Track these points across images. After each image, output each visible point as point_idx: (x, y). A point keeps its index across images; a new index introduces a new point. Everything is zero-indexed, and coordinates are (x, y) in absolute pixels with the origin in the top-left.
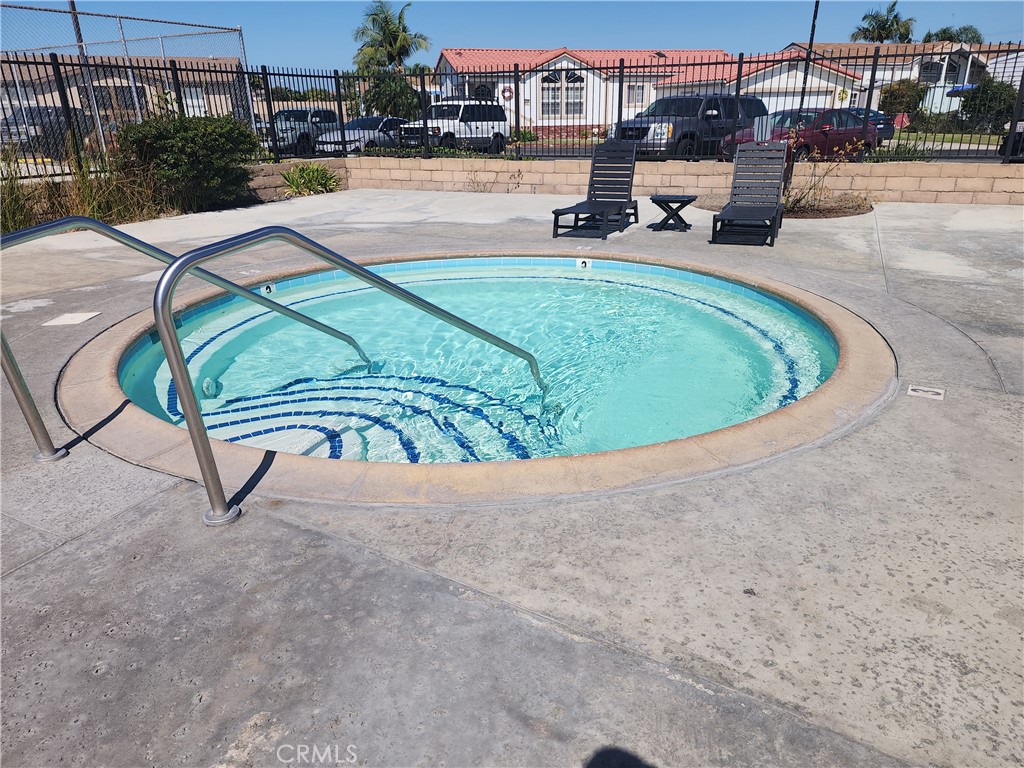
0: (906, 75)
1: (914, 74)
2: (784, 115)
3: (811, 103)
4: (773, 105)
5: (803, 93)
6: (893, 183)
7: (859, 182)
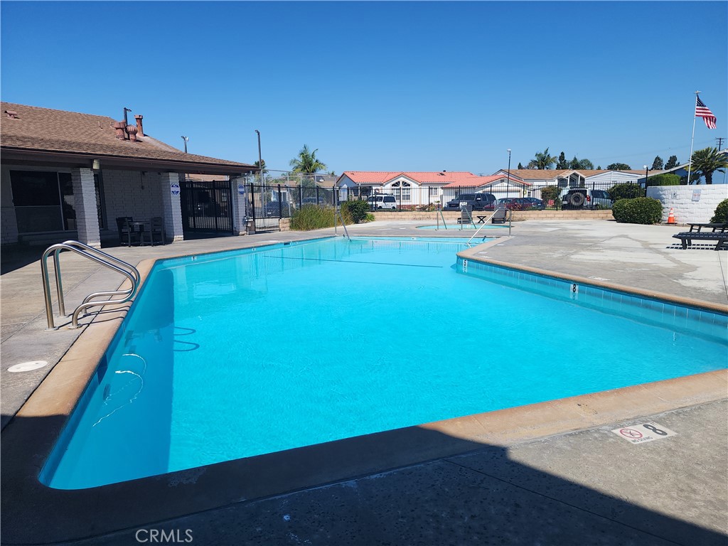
0: (550, 183)
1: (556, 183)
2: (502, 200)
3: (512, 195)
4: (498, 196)
5: (507, 191)
6: (531, 216)
7: (523, 216)
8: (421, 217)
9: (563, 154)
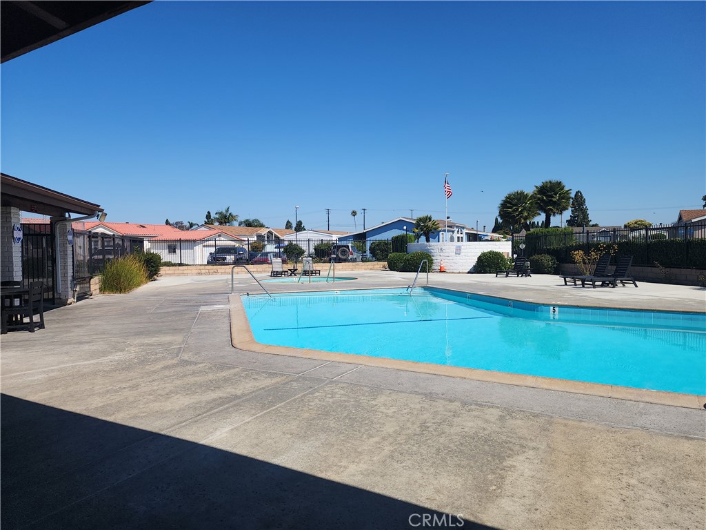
0: (251, 239)
1: (255, 239)
8: (207, 271)
9: (209, 213)
